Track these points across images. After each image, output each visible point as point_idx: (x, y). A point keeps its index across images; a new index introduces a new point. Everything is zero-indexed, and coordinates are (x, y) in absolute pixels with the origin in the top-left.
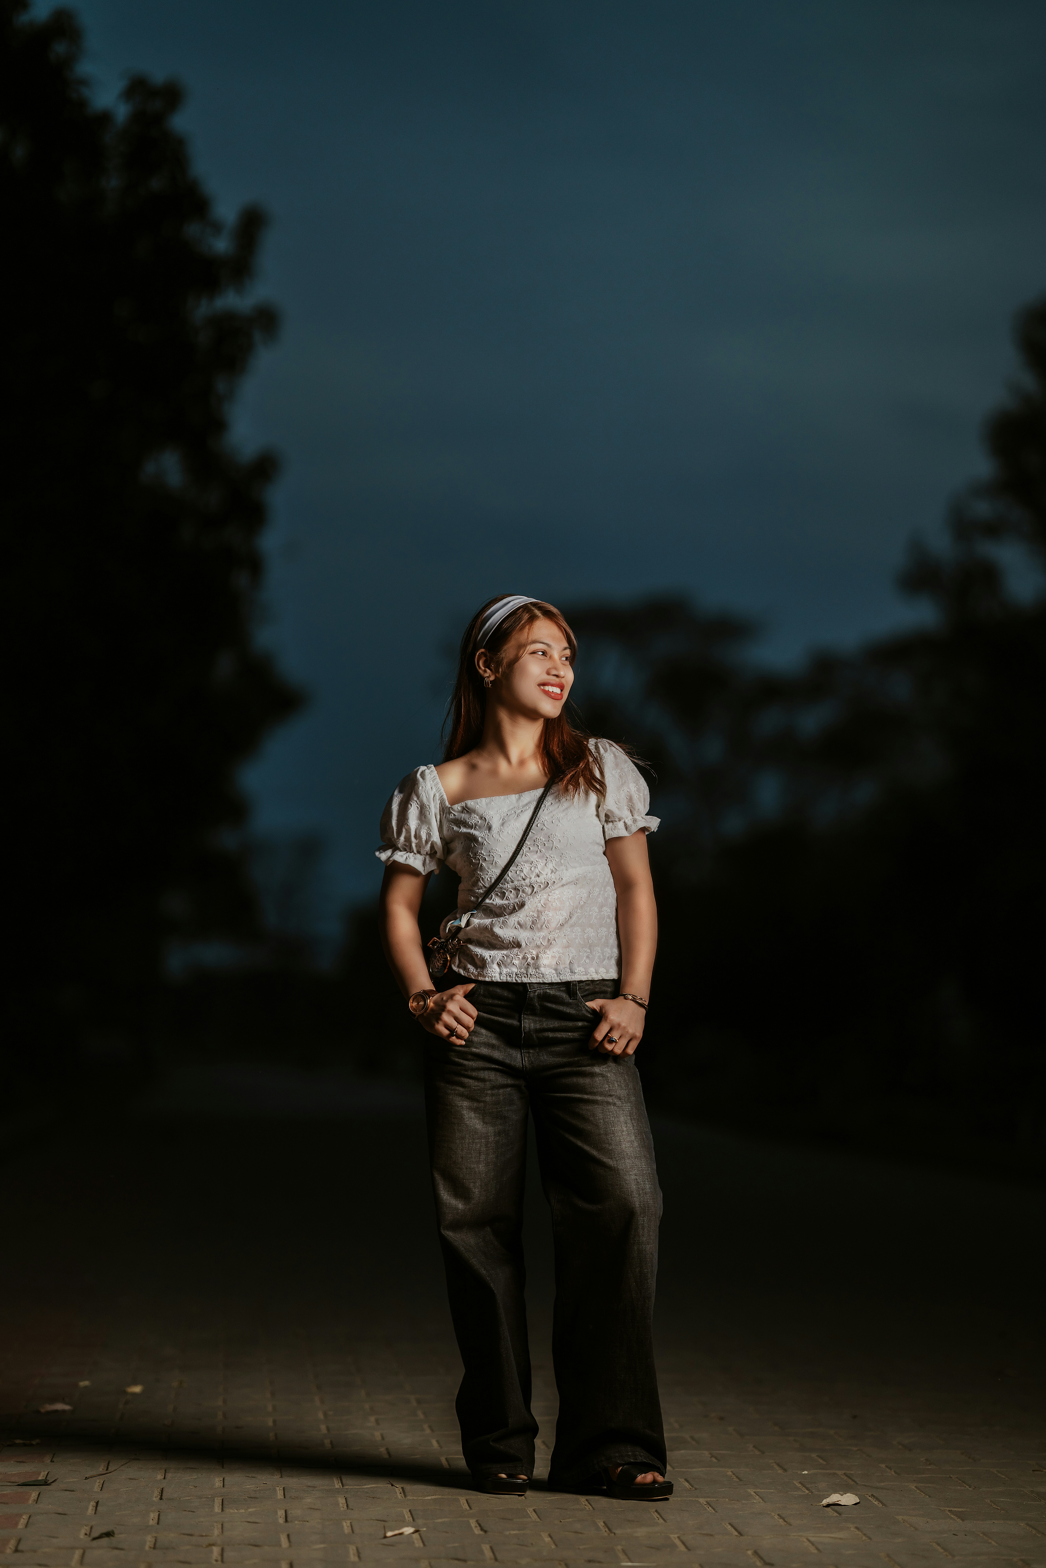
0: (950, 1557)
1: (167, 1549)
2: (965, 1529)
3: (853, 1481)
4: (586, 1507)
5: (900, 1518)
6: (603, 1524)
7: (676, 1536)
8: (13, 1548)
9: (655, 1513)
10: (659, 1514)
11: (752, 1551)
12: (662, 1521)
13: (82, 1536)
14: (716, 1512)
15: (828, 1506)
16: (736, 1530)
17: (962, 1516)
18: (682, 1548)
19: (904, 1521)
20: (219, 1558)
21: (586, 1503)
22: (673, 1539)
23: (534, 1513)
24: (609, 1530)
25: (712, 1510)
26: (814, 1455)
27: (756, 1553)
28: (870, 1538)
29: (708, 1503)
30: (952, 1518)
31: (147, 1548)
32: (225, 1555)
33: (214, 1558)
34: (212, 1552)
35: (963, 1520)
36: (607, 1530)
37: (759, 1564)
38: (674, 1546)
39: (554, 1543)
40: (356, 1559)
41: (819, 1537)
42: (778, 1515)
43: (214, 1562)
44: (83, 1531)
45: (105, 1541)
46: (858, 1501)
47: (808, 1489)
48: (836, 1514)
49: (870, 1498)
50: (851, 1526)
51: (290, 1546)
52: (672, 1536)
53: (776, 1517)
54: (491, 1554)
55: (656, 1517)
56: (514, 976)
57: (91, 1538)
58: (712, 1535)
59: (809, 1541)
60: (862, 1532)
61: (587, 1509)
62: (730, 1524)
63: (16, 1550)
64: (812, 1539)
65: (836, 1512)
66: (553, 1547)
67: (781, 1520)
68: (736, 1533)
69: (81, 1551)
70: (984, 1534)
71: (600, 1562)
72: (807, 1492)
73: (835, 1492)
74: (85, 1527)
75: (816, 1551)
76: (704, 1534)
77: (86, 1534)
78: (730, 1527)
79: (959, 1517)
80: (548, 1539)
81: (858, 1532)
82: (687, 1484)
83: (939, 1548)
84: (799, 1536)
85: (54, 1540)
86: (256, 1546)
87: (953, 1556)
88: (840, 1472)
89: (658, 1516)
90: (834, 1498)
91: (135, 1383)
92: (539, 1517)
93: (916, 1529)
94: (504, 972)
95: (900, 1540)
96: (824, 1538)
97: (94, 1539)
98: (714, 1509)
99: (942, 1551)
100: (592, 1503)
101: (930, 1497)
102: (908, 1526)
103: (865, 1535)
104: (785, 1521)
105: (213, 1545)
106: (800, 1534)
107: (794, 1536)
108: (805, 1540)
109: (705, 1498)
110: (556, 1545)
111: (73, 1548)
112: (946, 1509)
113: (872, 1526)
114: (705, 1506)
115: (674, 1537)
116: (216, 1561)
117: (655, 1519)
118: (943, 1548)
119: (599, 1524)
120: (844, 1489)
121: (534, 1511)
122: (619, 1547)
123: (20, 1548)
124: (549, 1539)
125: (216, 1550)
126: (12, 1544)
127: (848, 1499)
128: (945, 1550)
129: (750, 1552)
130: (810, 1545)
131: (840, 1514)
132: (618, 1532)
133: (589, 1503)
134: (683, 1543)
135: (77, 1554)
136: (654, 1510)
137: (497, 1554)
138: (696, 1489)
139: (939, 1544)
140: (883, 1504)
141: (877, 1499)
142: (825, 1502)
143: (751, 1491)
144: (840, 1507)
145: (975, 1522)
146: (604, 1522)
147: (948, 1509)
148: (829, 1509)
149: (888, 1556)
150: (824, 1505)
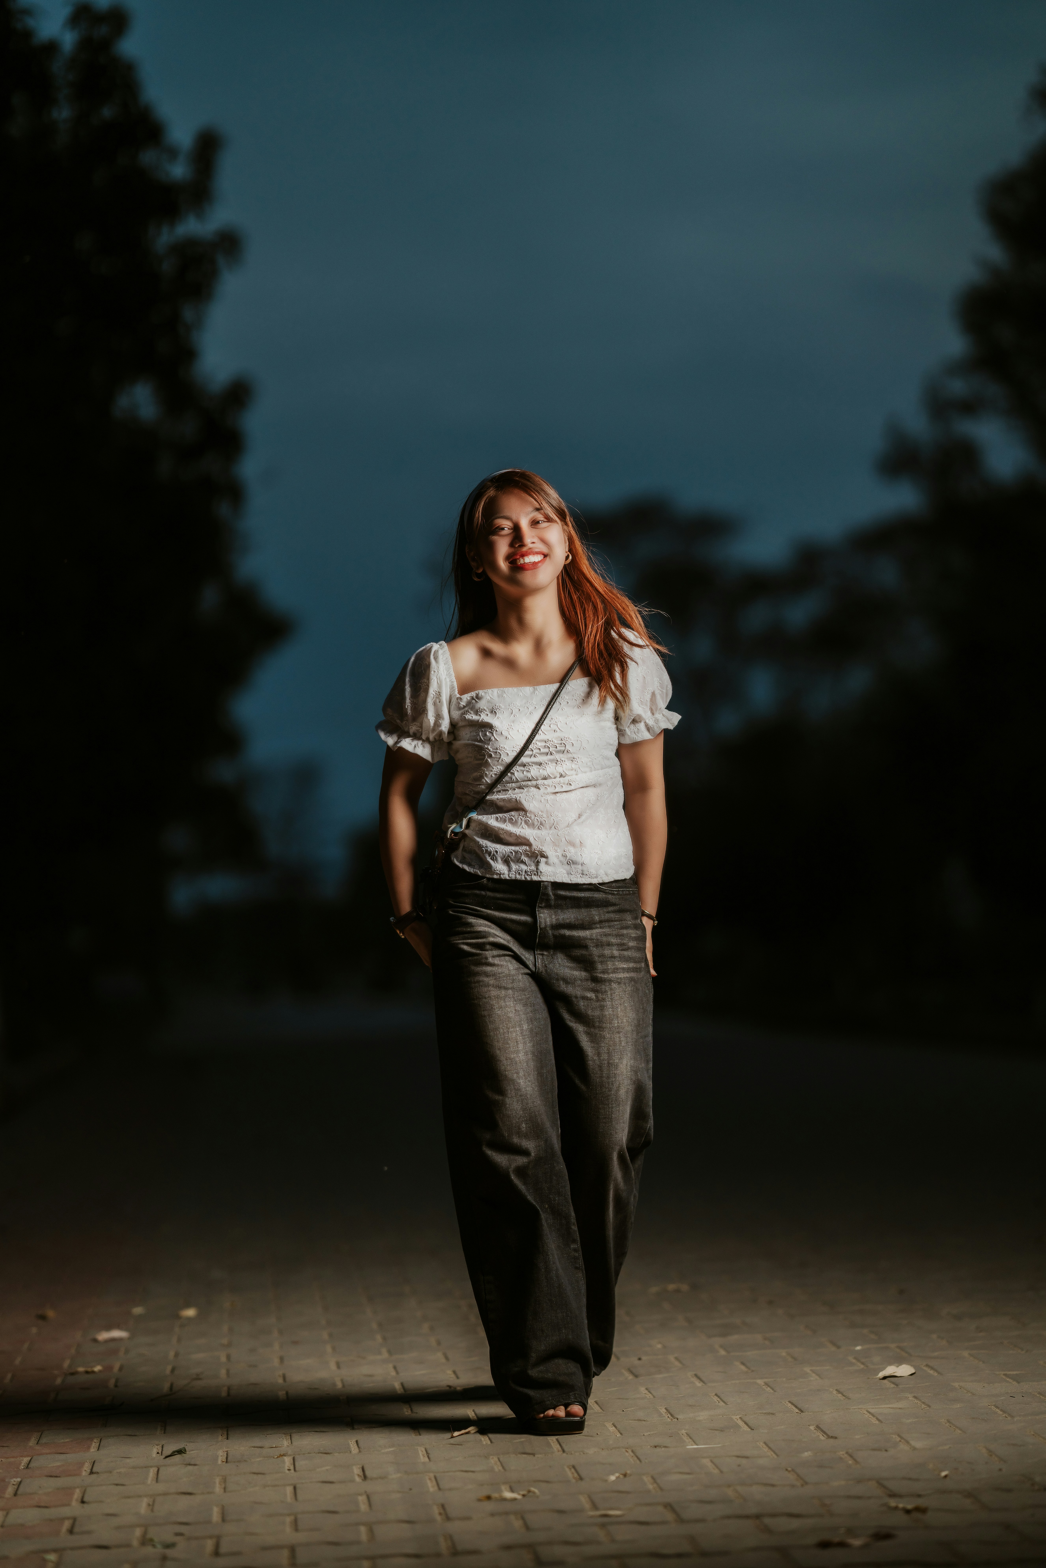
0: (1009, 1418)
1: (239, 1461)
2: (1022, 1391)
3: (907, 1352)
4: (646, 1395)
5: (956, 1385)
6: (665, 1411)
7: (738, 1417)
8: (89, 1471)
9: (715, 1396)
10: (719, 1397)
11: (814, 1426)
12: (723, 1404)
13: (154, 1455)
14: (775, 1391)
15: (885, 1378)
16: (796, 1407)
17: (1017, 1379)
18: (746, 1428)
19: (961, 1387)
20: (292, 1468)
21: (646, 1392)
22: (736, 1420)
23: (596, 1404)
24: (672, 1415)
25: (771, 1390)
26: (865, 1331)
27: (818, 1427)
28: (929, 1406)
29: (766, 1384)
30: (1008, 1382)
31: (220, 1462)
32: (297, 1464)
33: (287, 1468)
34: (284, 1462)
35: (1018, 1383)
36: (669, 1416)
37: (822, 1438)
38: (737, 1426)
39: (619, 1431)
40: (427, 1459)
41: (880, 1408)
42: (836, 1390)
43: (287, 1472)
44: (155, 1451)
45: (177, 1458)
46: (913, 1371)
47: (863, 1363)
48: (893, 1386)
49: (925, 1368)
50: (909, 1395)
51: (360, 1452)
52: (734, 1417)
53: (835, 1392)
54: (558, 1446)
55: (716, 1401)
56: (524, 874)
57: (164, 1457)
58: (773, 1414)
59: (869, 1413)
60: (920, 1400)
61: (648, 1397)
62: (790, 1402)
63: (92, 1473)
64: (872, 1411)
65: (893, 1383)
66: (618, 1435)
67: (840, 1395)
68: (797, 1411)
69: (156, 1469)
70: (1040, 1393)
71: (665, 1447)
72: (862, 1366)
73: (890, 1364)
74: (156, 1447)
75: (877, 1422)
76: (765, 1413)
77: (158, 1453)
78: (790, 1404)
79: (1014, 1380)
80: (612, 1429)
81: (916, 1401)
82: (743, 1368)
83: (997, 1410)
84: (859, 1409)
85: (128, 1460)
86: (326, 1453)
87: (1013, 1417)
88: (893, 1346)
89: (719, 1400)
90: (890, 1370)
91: (188, 1306)
92: (601, 1409)
93: (973, 1394)
94: (514, 869)
95: (959, 1406)
96: (884, 1409)
97: (167, 1457)
98: (773, 1389)
99: (1001, 1413)
100: (652, 1392)
101: (984, 1362)
102: (965, 1391)
103: (924, 1403)
104: (844, 1396)
105: (284, 1455)
106: (860, 1407)
107: (855, 1409)
108: (865, 1412)
109: (762, 1378)
110: (621, 1434)
111: (147, 1467)
112: (1000, 1373)
113: (930, 1394)
114: (764, 1387)
115: (736, 1418)
116: (289, 1470)
117: (716, 1402)
118: (1001, 1410)
119: (661, 1411)
120: (899, 1361)
121: (596, 1402)
122: (684, 1432)
123: (95, 1470)
124: (614, 1428)
125: (288, 1461)
126: (87, 1467)
127: (904, 1370)
128: (1004, 1412)
129: (812, 1428)
130: (871, 1416)
131: (897, 1385)
132: (680, 1417)
133: (649, 1392)
134: (746, 1423)
135: (152, 1472)
136: (714, 1394)
137: (564, 1446)
138: (753, 1371)
139: (997, 1407)
140: (939, 1373)
141: (932, 1368)
142: (881, 1374)
143: (807, 1369)
144: (896, 1378)
145: (1030, 1383)
146: (666, 1409)
147: (1003, 1373)
148: (885, 1381)
149: (949, 1421)
150: (881, 1377)
